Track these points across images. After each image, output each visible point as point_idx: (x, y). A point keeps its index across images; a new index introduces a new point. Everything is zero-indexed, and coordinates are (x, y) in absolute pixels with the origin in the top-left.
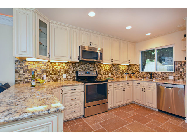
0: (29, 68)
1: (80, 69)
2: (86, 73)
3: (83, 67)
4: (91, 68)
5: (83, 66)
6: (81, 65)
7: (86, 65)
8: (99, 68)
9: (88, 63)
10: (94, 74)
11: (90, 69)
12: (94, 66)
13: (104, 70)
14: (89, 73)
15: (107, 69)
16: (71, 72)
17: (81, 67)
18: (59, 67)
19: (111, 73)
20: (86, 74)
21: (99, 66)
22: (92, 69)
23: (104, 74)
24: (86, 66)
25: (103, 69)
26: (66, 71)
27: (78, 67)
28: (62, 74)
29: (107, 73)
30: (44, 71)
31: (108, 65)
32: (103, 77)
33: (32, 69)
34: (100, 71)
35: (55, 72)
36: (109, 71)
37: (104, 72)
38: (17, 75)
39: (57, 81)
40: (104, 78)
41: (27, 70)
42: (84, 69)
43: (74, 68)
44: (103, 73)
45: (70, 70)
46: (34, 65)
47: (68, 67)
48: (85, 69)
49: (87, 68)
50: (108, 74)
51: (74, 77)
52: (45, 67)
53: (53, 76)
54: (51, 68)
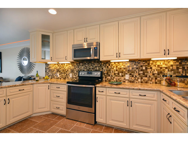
0: (51, 69)
1: (84, 69)
3: (87, 67)
4: (96, 67)
5: (87, 65)
6: (85, 65)
7: (90, 64)
8: (108, 67)
9: (93, 62)
10: (97, 74)
11: (95, 69)
12: (101, 65)
13: (117, 70)
14: (91, 73)
15: (121, 69)
17: (85, 66)
18: (67, 67)
19: (130, 74)
20: (87, 74)
21: (108, 65)
22: (98, 68)
23: (116, 76)
24: (90, 66)
25: (115, 68)
26: (72, 71)
27: (82, 67)
28: (69, 73)
29: (120, 74)
30: (58, 71)
31: (123, 62)
32: (115, 79)
34: (110, 70)
35: (64, 71)
36: (125, 70)
37: (117, 72)
39: (66, 79)
40: (117, 81)
42: (88, 68)
43: (79, 68)
44: (115, 74)
45: (75, 70)
46: (53, 66)
47: (73, 67)
48: (90, 69)
49: (91, 67)
50: (122, 76)
52: (59, 67)
53: (63, 74)
54: (62, 69)
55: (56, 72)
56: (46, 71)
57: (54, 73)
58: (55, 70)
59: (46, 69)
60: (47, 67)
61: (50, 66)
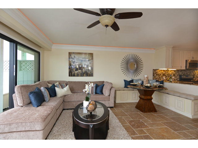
0: (158, 73)
2: (186, 76)
4: (188, 73)
8: (194, 73)
10: (192, 77)
14: (188, 77)
16: (176, 76)
18: (170, 72)
25: (197, 74)
26: (174, 75)
27: (181, 73)
28: (172, 77)
30: (164, 75)
33: (159, 74)
35: (169, 75)
38: (154, 77)
41: (157, 74)
43: (178, 73)
44: (197, 77)
45: (176, 74)
46: (160, 71)
47: (175, 73)
49: (186, 73)
51: (178, 78)
52: (164, 72)
53: (168, 77)
54: (167, 73)
55: (162, 76)
56: (153, 75)
57: (161, 76)
58: (162, 74)
59: (153, 73)
60: (154, 72)
61: (157, 71)
